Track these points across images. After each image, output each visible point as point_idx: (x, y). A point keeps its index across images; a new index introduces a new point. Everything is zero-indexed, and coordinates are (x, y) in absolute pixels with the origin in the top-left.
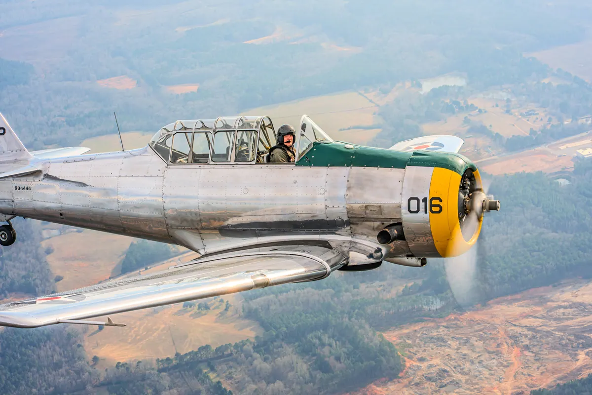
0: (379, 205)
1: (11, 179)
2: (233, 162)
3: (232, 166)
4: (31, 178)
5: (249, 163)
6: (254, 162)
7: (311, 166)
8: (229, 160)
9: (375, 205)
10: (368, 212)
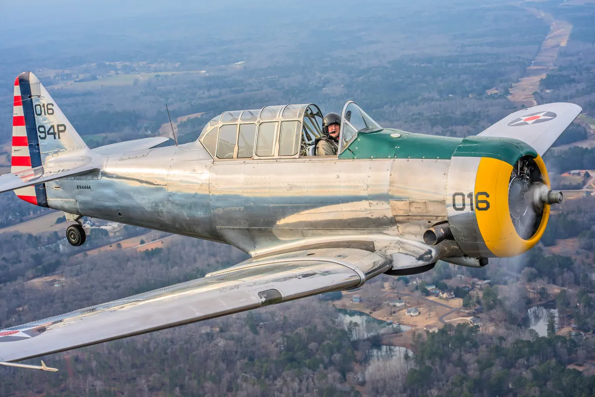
0: (424, 201)
1: (73, 178)
2: (276, 156)
3: (276, 160)
4: (89, 177)
5: (292, 157)
6: (297, 156)
7: (353, 158)
8: (273, 153)
9: (420, 201)
10: (412, 209)
